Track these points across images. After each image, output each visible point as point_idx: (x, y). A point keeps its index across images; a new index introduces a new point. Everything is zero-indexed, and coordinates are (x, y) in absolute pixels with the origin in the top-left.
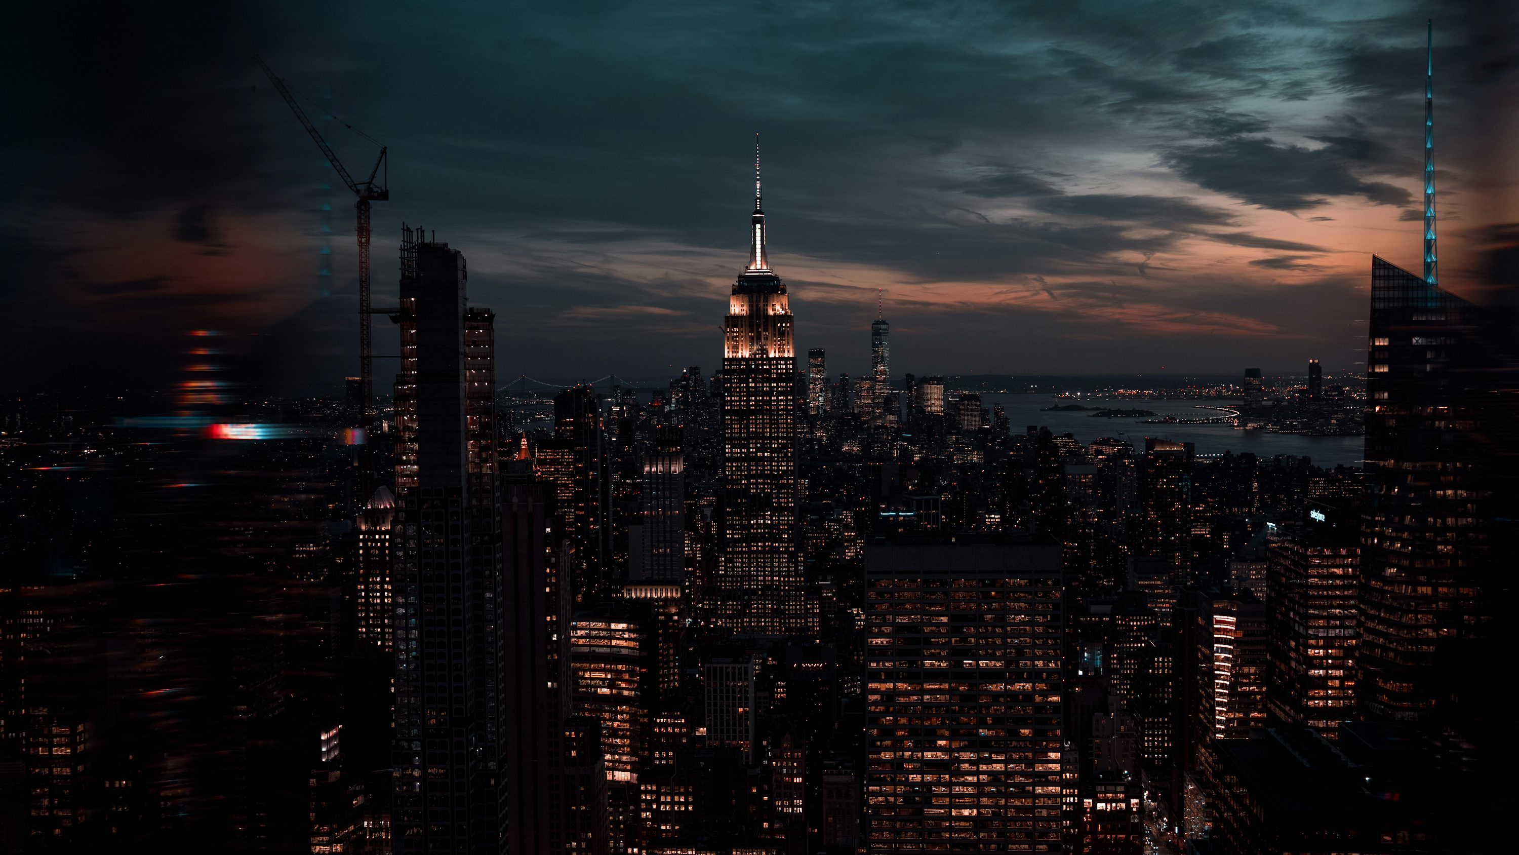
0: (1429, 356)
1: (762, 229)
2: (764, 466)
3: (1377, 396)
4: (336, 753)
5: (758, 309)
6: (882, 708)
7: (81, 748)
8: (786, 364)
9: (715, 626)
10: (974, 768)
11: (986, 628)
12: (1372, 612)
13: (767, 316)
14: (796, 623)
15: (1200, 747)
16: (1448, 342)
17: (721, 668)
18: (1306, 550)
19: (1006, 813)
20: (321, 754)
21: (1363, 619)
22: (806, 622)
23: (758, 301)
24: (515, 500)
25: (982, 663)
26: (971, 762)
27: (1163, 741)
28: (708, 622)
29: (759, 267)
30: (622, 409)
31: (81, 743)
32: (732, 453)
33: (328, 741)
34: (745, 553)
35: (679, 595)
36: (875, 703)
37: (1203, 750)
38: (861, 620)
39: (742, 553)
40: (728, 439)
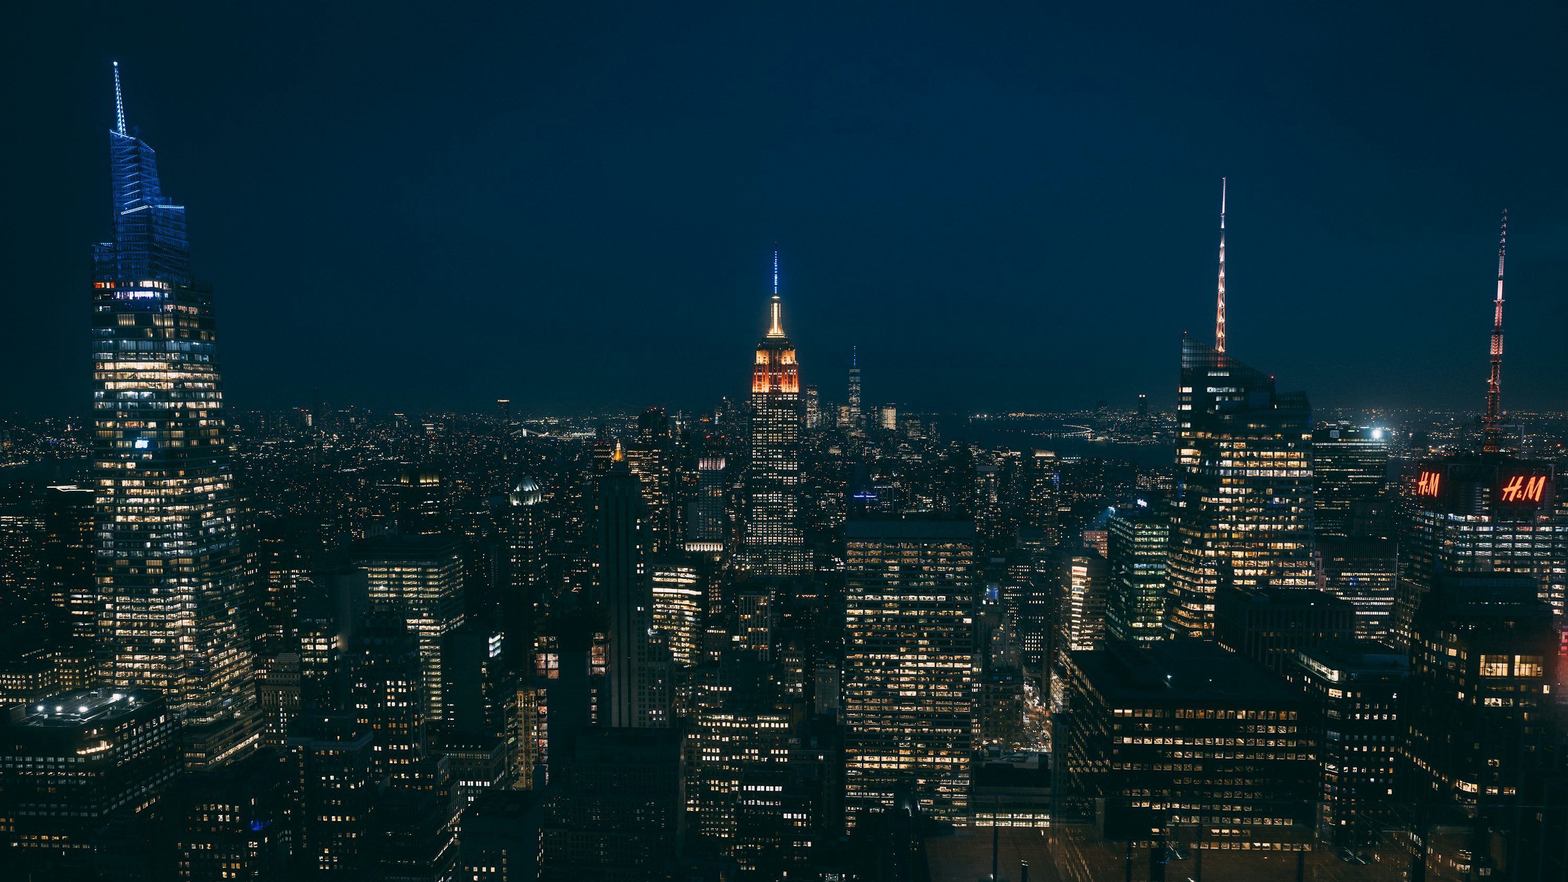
0: (1218, 399)
1: (778, 306)
2: (778, 464)
3: (1183, 425)
4: (498, 651)
5: (775, 360)
6: (854, 626)
7: (333, 646)
8: (793, 397)
9: (745, 569)
10: (915, 665)
11: (924, 575)
12: (1176, 567)
13: (781, 365)
14: (798, 567)
15: (1061, 652)
16: (1230, 391)
17: (750, 598)
18: (1134, 526)
19: (935, 694)
20: (488, 652)
21: (1170, 571)
22: (805, 567)
23: (775, 355)
24: (617, 488)
25: (921, 598)
26: (912, 661)
27: (1037, 647)
28: (741, 567)
29: (776, 332)
30: (682, 423)
31: (334, 642)
32: (757, 455)
33: (493, 644)
34: (765, 521)
35: (722, 549)
36: (852, 623)
37: (1063, 654)
38: (840, 566)
39: (763, 521)
40: (754, 446)
